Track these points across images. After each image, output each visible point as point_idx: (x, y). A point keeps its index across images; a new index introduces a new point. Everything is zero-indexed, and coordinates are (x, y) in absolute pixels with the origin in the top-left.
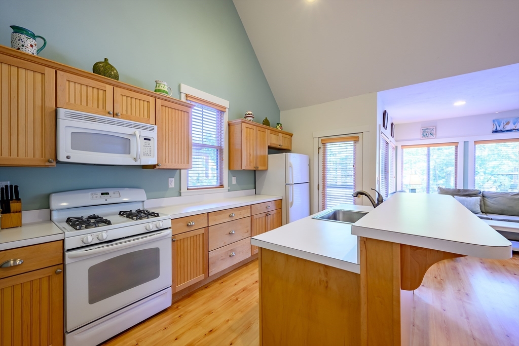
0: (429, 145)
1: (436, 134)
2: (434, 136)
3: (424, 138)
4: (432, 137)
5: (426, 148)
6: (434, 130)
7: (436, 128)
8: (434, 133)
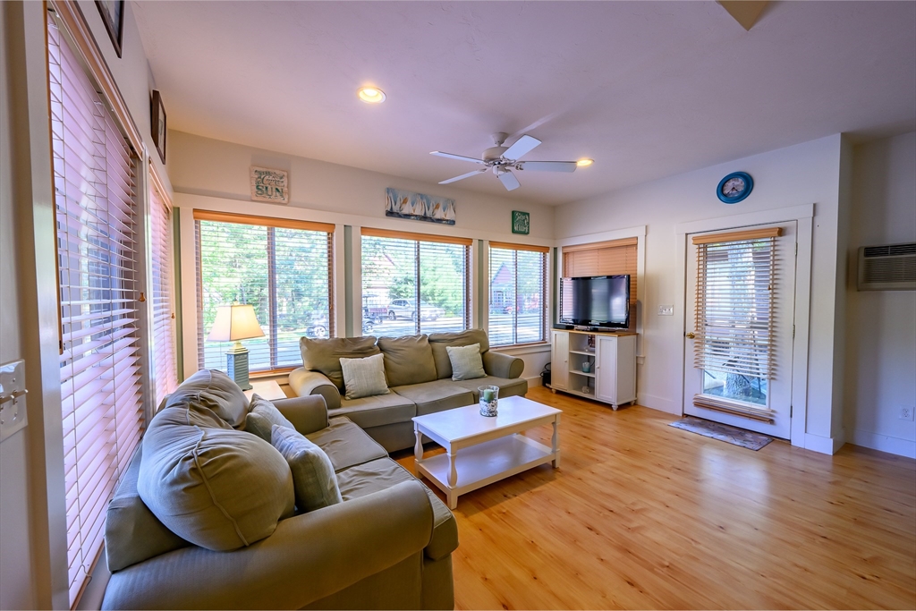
0: (273, 222)
1: (289, 194)
2: (286, 197)
3: (260, 199)
4: (280, 199)
5: (265, 228)
6: (285, 179)
7: (288, 177)
8: (286, 189)
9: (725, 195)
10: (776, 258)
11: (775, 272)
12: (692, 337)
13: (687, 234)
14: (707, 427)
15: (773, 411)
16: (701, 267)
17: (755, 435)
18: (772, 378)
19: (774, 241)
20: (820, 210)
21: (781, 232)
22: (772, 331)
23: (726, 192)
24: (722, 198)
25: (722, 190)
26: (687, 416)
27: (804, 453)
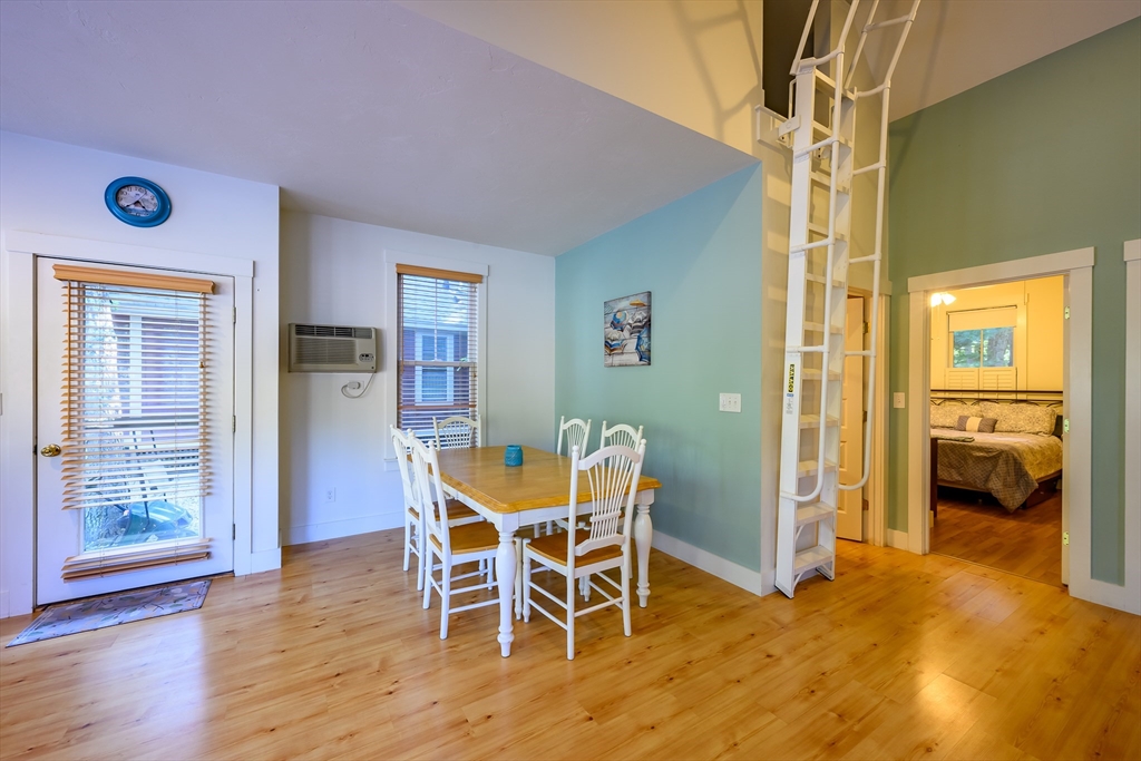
9: (123, 208)
10: (207, 323)
11: (207, 343)
12: (56, 451)
13: (36, 256)
14: (100, 610)
15: (210, 540)
16: (74, 322)
17: (184, 585)
18: (208, 494)
19: (205, 299)
20: (260, 269)
21: (215, 289)
22: (205, 427)
23: (124, 203)
24: (116, 210)
25: (117, 199)
26: (46, 607)
27: (255, 580)
